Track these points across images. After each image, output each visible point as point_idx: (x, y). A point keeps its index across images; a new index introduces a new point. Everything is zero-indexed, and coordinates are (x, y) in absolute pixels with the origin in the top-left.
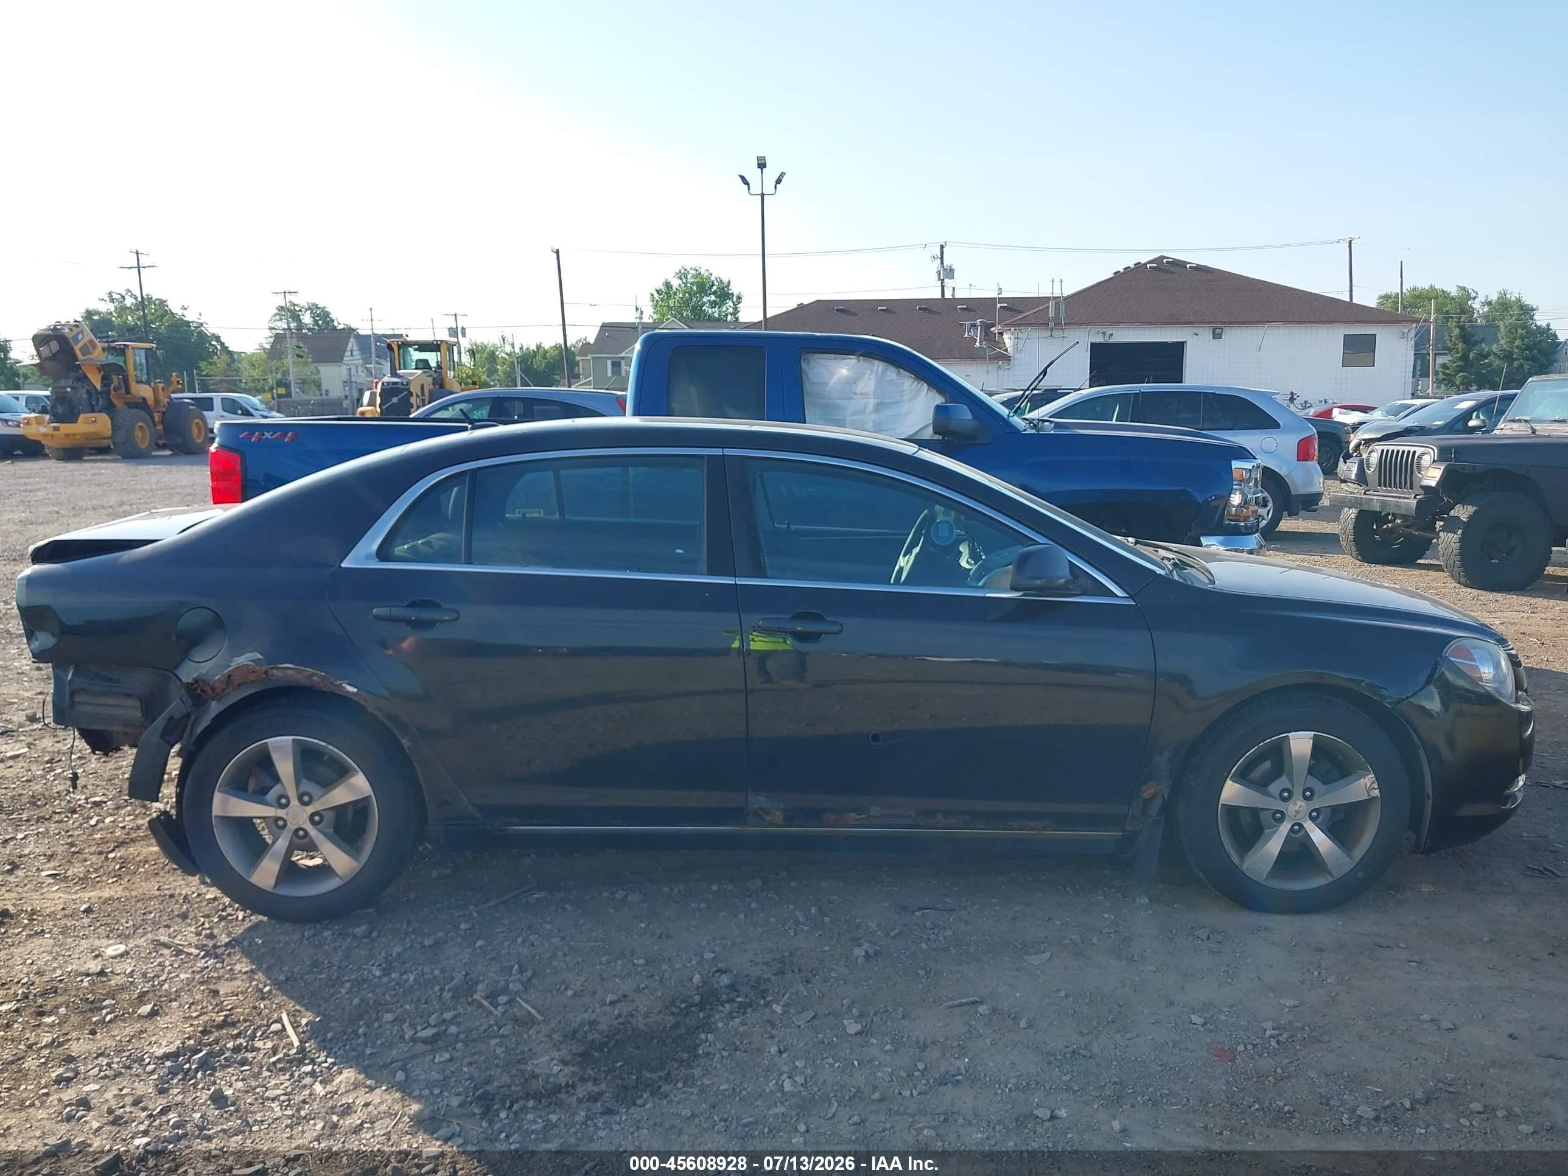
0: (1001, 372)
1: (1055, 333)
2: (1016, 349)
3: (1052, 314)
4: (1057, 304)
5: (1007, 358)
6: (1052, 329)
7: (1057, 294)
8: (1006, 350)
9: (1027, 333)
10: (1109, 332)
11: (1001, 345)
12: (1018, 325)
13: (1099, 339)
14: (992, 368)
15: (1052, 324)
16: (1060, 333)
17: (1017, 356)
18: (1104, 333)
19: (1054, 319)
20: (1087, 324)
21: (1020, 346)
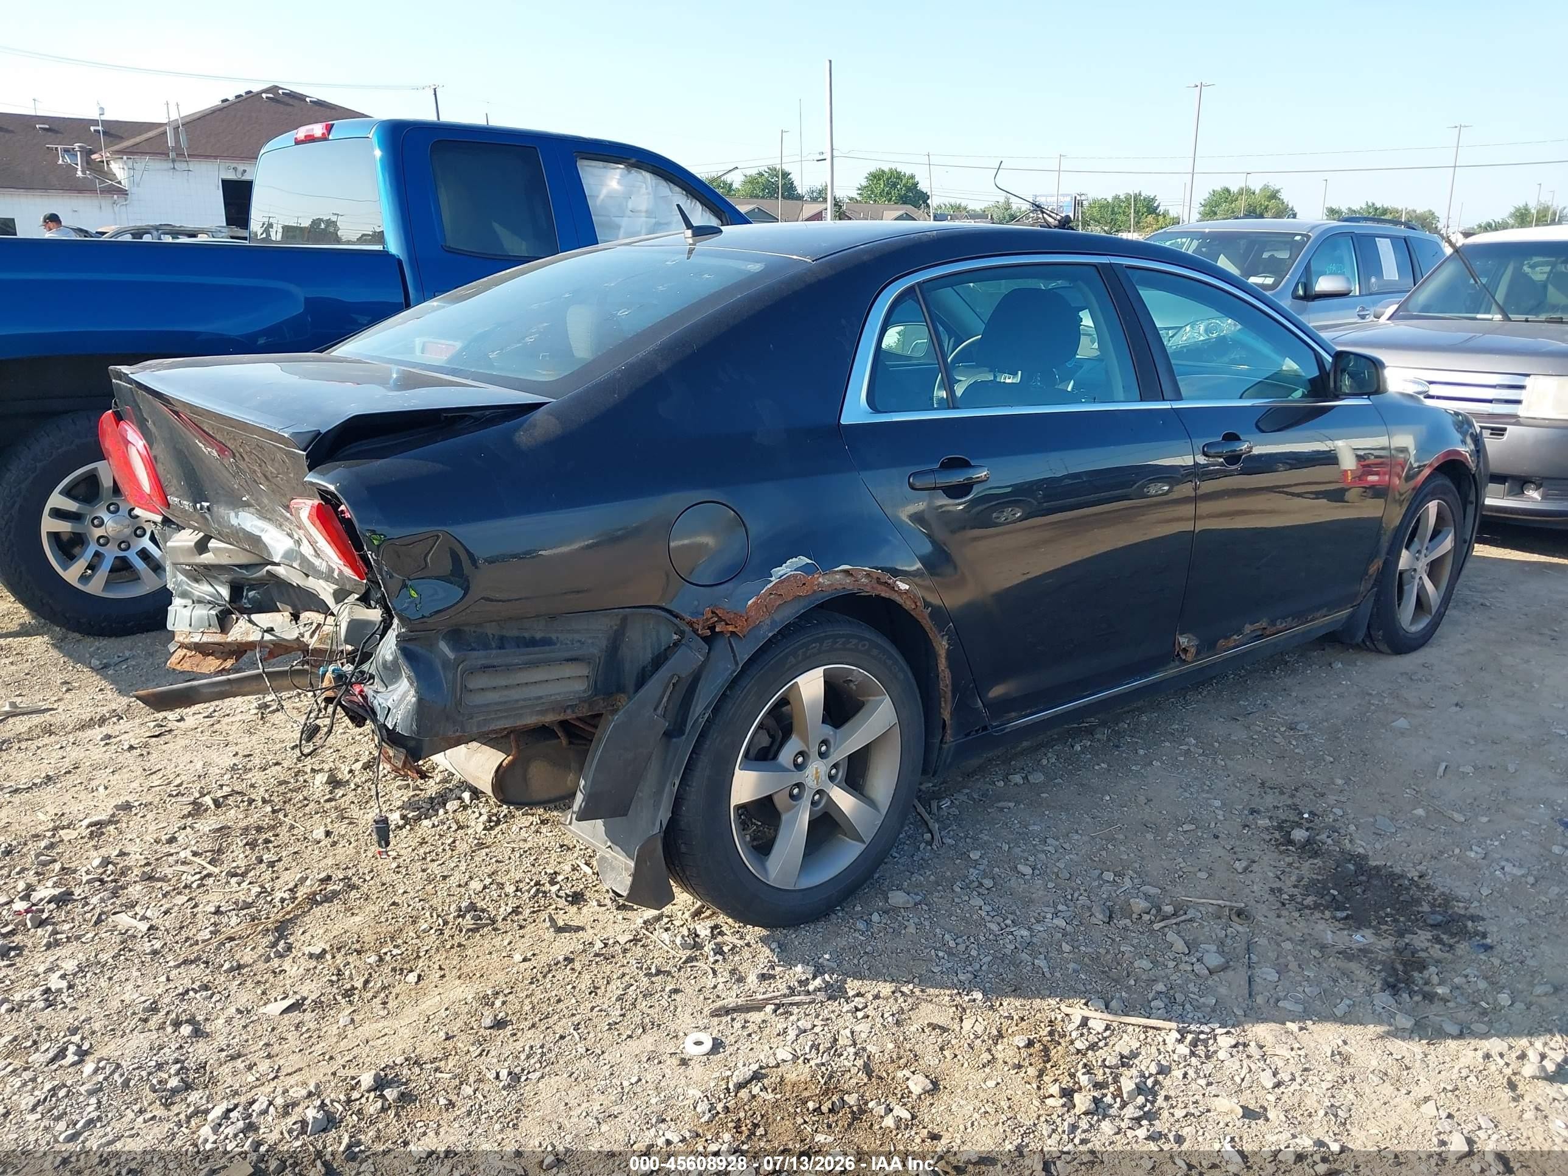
0: (116, 208)
1: (177, 165)
2: (133, 182)
3: (171, 143)
4: (176, 129)
5: (123, 192)
6: (174, 161)
7: (174, 116)
8: (120, 183)
9: (143, 163)
10: (241, 168)
11: (111, 177)
12: (130, 152)
13: (231, 176)
14: (106, 202)
15: (172, 155)
16: (184, 166)
17: (134, 190)
18: (235, 169)
19: (174, 149)
20: (216, 157)
21: (137, 178)
